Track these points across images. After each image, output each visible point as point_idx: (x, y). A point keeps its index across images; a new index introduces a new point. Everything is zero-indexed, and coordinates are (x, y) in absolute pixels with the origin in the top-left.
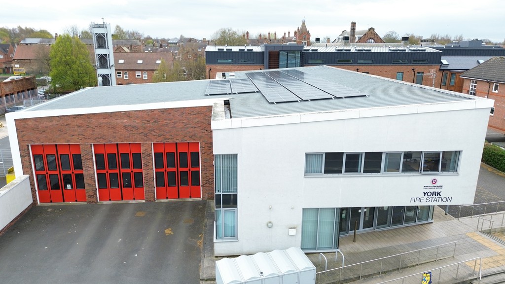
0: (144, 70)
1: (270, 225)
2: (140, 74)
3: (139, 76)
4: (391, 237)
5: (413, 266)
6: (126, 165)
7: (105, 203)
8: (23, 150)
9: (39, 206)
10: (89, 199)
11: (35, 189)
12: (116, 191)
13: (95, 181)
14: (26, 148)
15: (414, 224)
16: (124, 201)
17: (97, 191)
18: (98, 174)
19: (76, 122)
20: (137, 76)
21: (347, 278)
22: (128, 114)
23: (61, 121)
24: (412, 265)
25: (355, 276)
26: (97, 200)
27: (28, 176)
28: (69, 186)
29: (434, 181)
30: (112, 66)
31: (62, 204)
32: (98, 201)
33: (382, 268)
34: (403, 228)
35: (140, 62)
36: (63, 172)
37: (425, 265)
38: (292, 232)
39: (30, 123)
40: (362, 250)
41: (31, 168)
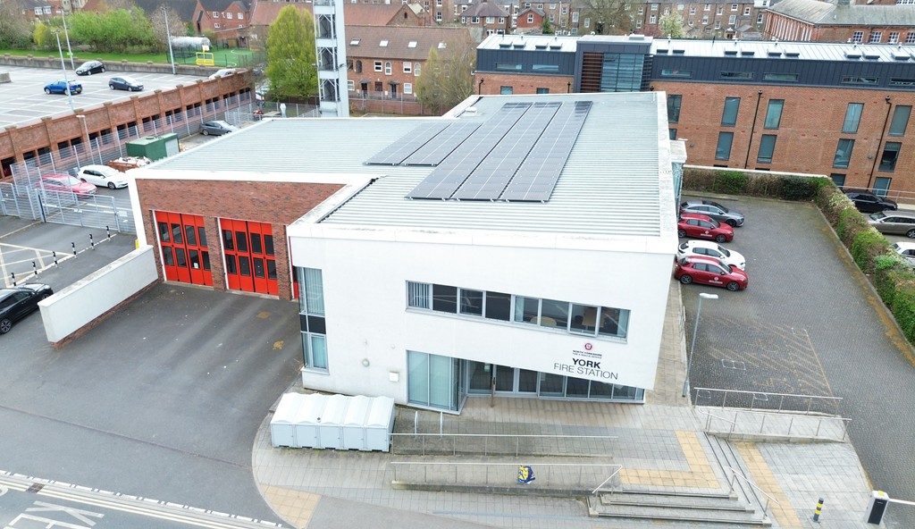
0: (416, 60)
1: (366, 363)
2: (410, 67)
3: (409, 70)
4: (553, 411)
5: (541, 456)
6: (257, 248)
7: (234, 292)
8: (147, 216)
9: (166, 285)
10: (217, 285)
11: (160, 263)
12: (247, 279)
13: (222, 264)
14: (148, 213)
15: (608, 400)
16: (256, 294)
17: (226, 275)
18: (226, 255)
19: (199, 189)
20: (406, 70)
21: (436, 449)
22: (254, 185)
23: (183, 186)
24: (538, 453)
25: (449, 450)
26: (225, 288)
27: (151, 246)
28: (196, 265)
29: (589, 347)
30: (341, 66)
31: (187, 285)
32: (228, 288)
33: (493, 447)
34: (586, 403)
35: (413, 44)
36: (189, 247)
37: (559, 459)
38: (394, 377)
39: (150, 184)
40: (493, 420)
41: (155, 238)
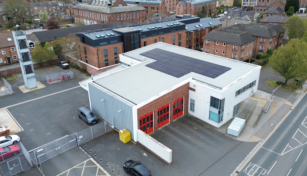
1: (228, 114)
6: (165, 112)
7: (160, 129)
8: (138, 120)
12: (162, 123)
16: (164, 126)
18: (158, 119)
22: (168, 94)
28: (148, 128)
29: (252, 89)
36: (147, 123)
38: (232, 114)
39: (141, 109)
